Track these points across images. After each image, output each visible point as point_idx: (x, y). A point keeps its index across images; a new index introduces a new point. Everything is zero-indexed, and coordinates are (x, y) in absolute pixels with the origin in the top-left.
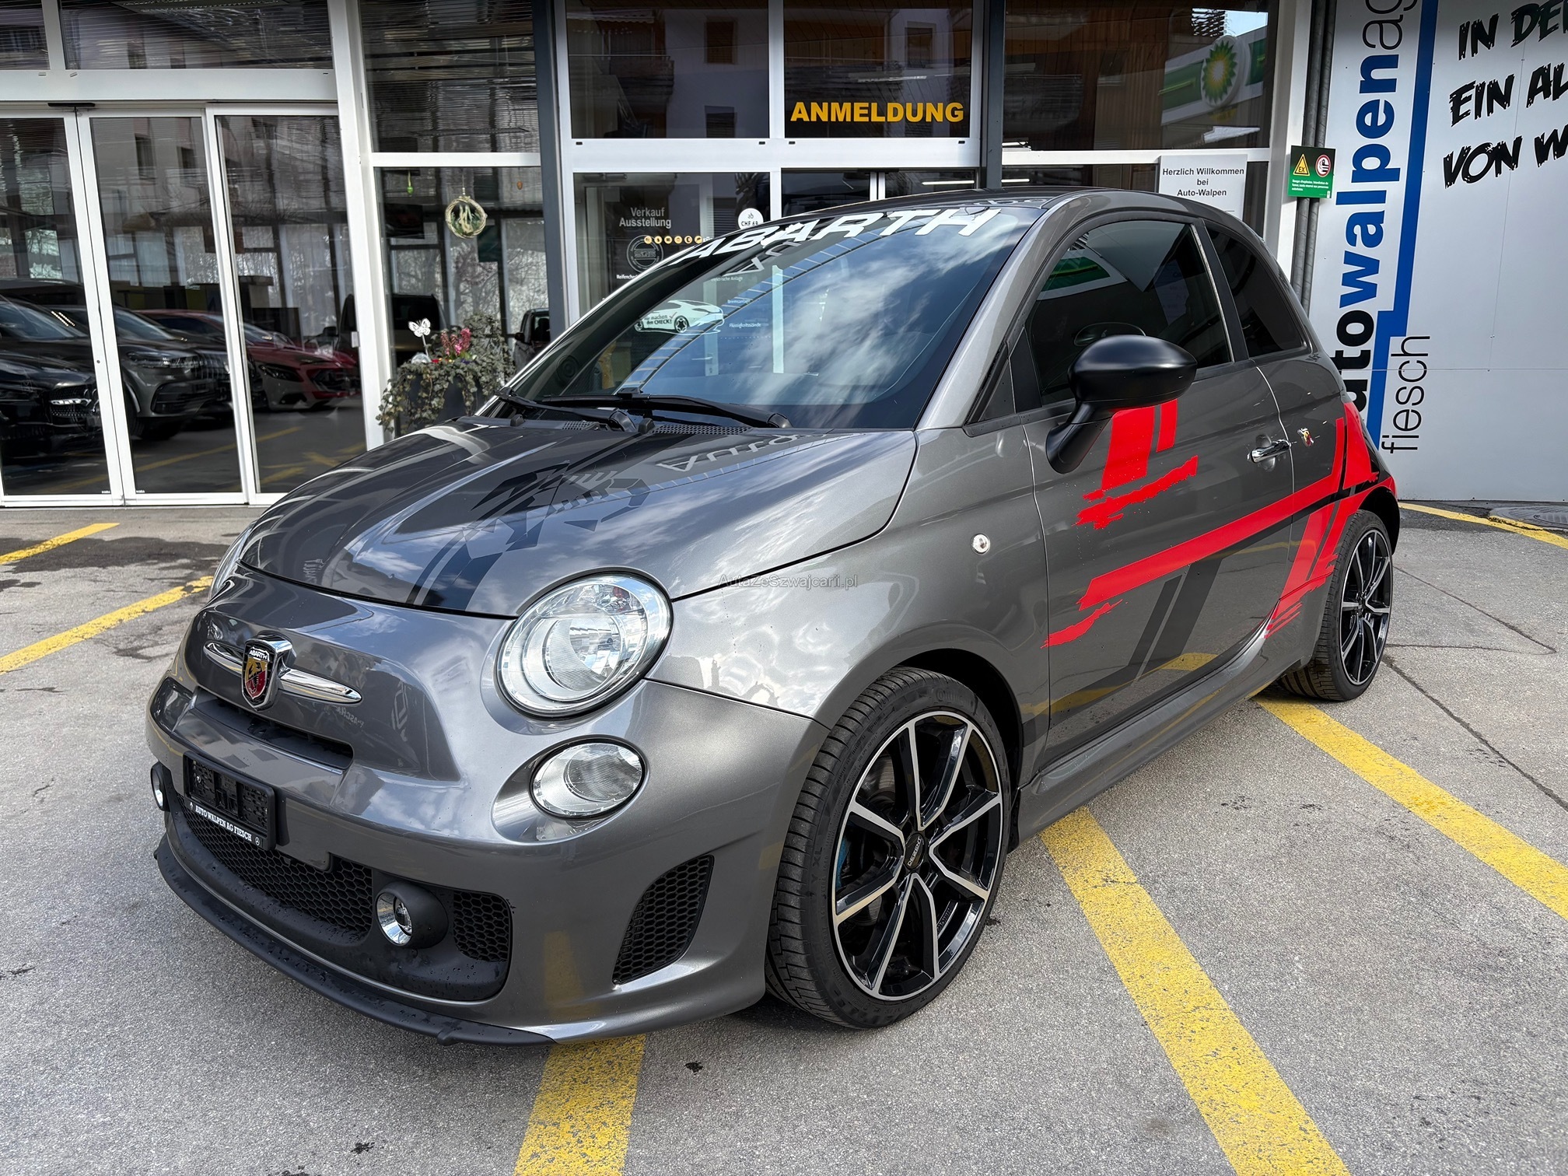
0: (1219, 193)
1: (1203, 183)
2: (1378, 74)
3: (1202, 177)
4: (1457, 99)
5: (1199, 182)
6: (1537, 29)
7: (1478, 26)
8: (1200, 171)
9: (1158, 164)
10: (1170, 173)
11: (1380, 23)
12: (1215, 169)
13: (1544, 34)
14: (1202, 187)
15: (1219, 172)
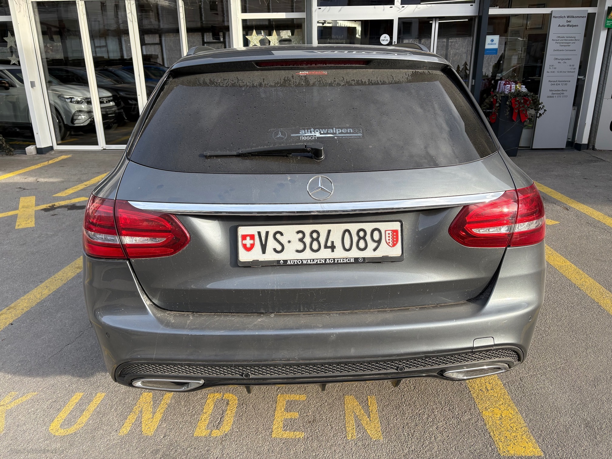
0: (575, 26)
5: (567, 21)
8: (568, 17)
9: (551, 14)
10: (556, 18)
12: (574, 16)
14: (568, 24)
15: (576, 17)
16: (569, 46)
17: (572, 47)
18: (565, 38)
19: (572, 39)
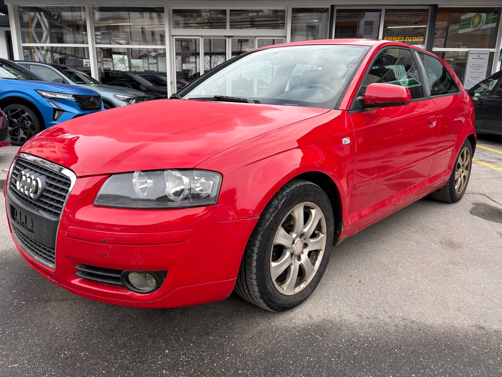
0: (482, 59)
1: (479, 56)
3: (479, 55)
5: (478, 56)
8: (478, 54)
9: (469, 52)
10: (471, 54)
14: (478, 57)
15: (483, 54)
16: (479, 70)
17: (481, 70)
18: (477, 65)
19: (481, 66)
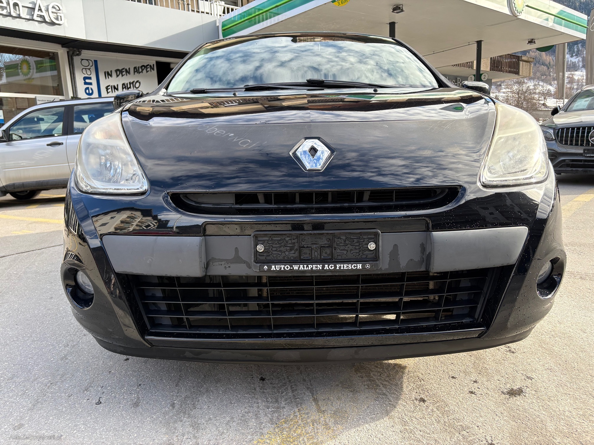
2: (87, 81)
4: (107, 88)
6: (121, 75)
7: (108, 73)
11: (86, 69)
13: (122, 76)
